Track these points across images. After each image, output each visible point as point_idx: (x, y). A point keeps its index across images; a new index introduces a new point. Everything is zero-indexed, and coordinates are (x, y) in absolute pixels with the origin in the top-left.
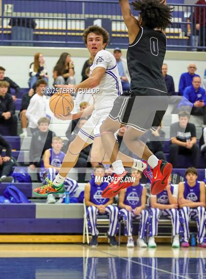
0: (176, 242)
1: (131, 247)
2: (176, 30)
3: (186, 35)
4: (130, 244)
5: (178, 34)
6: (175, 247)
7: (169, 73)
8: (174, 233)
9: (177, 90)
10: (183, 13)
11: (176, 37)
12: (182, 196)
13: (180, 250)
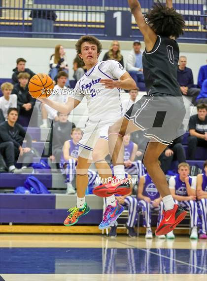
0: (194, 234)
1: (149, 238)
2: (195, 23)
3: (205, 28)
4: (149, 235)
5: (197, 27)
6: (193, 239)
7: (187, 66)
8: (192, 225)
9: (195, 82)
10: (202, 5)
11: (195, 30)
12: (200, 187)
13: (198, 241)
